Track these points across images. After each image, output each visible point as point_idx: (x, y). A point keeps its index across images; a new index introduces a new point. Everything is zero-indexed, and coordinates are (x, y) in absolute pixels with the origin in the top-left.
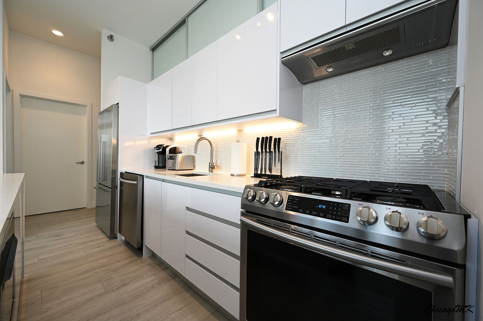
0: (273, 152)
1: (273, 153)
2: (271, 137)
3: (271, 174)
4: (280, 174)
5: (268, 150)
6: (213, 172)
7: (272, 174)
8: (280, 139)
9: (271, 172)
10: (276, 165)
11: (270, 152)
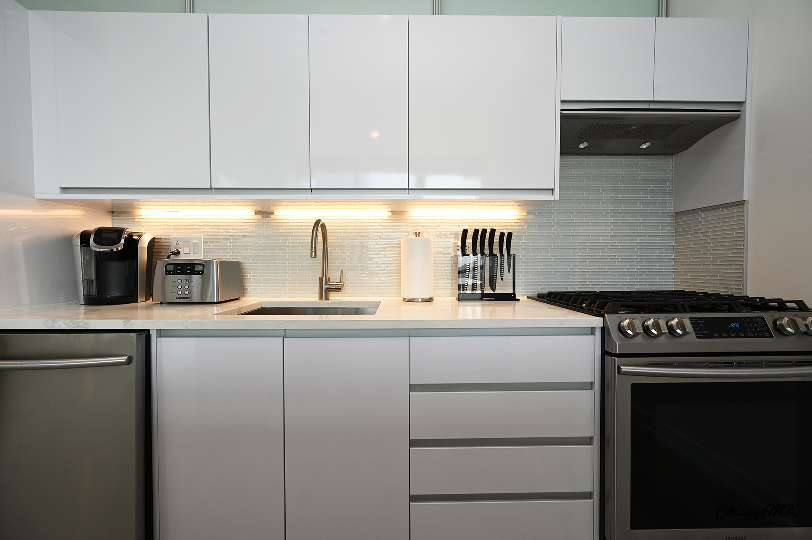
0: (499, 255)
1: (498, 257)
2: (493, 232)
3: (494, 293)
4: (512, 292)
5: (487, 252)
6: (329, 300)
7: (496, 293)
8: (510, 235)
9: (495, 289)
10: (504, 278)
11: (492, 254)
